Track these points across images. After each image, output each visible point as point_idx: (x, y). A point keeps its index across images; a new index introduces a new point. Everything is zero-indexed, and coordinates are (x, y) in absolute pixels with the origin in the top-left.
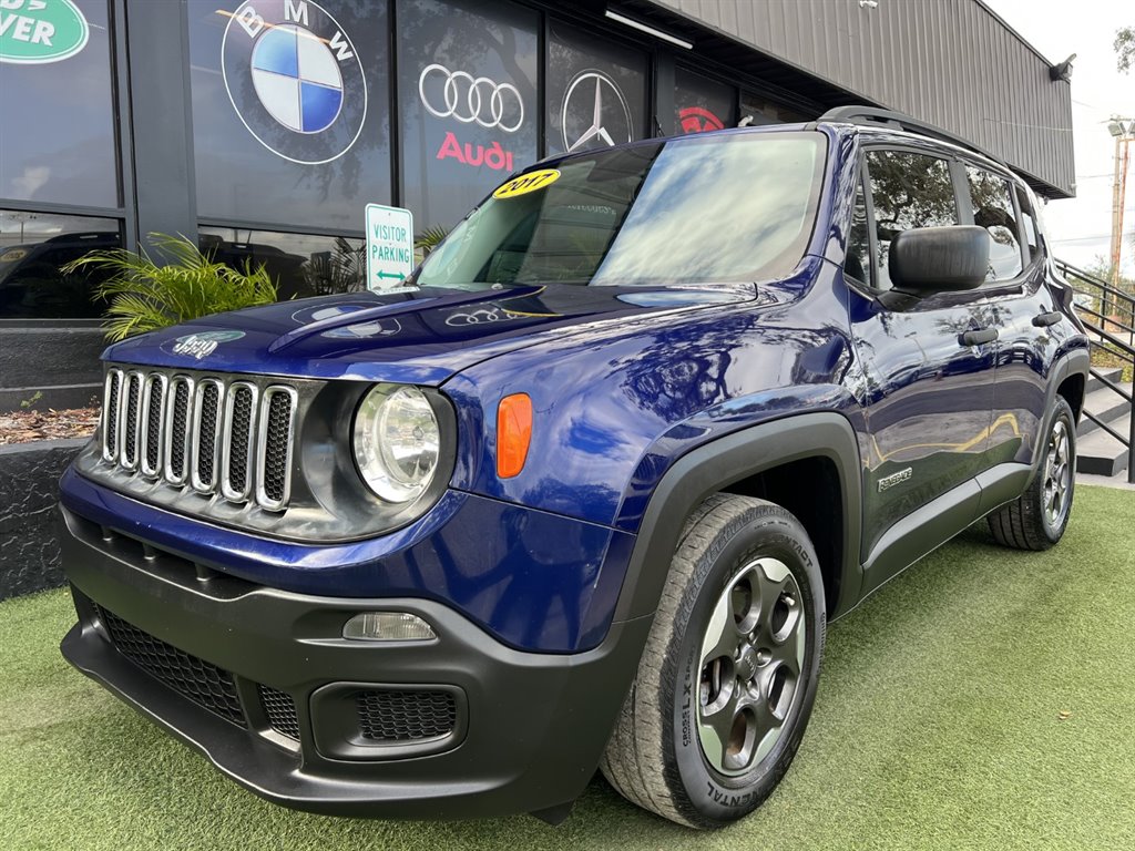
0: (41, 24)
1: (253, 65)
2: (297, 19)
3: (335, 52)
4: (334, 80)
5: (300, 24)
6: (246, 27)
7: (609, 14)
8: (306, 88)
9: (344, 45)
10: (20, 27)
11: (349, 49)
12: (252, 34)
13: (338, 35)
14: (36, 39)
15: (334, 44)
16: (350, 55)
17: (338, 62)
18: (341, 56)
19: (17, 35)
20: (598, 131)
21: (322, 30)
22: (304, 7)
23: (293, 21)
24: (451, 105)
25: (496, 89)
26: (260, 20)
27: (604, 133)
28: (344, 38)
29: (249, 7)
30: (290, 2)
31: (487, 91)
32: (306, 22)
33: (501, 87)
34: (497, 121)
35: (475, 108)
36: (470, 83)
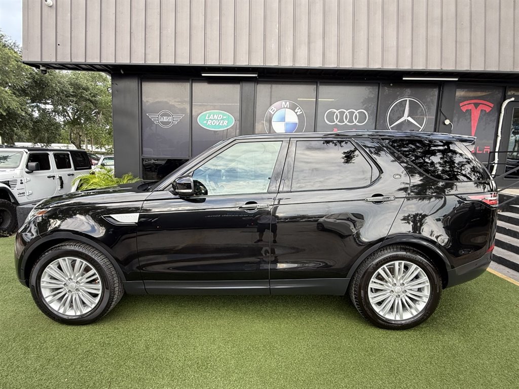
0: (225, 121)
1: (272, 121)
2: (286, 106)
3: (296, 113)
4: (296, 120)
5: (287, 108)
6: (271, 112)
7: (404, 79)
8: (287, 124)
9: (300, 110)
10: (221, 123)
11: (301, 111)
12: (273, 113)
13: (298, 108)
14: (224, 125)
15: (296, 111)
16: (301, 112)
17: (297, 115)
18: (298, 114)
19: (220, 124)
20: (407, 118)
21: (293, 108)
22: (288, 103)
23: (284, 108)
24: (337, 120)
25: (356, 112)
26: (275, 109)
27: (410, 119)
28: (299, 108)
29: (272, 107)
30: (284, 103)
31: (352, 114)
32: (288, 107)
33: (358, 111)
34: (355, 122)
35: (346, 120)
36: (345, 112)
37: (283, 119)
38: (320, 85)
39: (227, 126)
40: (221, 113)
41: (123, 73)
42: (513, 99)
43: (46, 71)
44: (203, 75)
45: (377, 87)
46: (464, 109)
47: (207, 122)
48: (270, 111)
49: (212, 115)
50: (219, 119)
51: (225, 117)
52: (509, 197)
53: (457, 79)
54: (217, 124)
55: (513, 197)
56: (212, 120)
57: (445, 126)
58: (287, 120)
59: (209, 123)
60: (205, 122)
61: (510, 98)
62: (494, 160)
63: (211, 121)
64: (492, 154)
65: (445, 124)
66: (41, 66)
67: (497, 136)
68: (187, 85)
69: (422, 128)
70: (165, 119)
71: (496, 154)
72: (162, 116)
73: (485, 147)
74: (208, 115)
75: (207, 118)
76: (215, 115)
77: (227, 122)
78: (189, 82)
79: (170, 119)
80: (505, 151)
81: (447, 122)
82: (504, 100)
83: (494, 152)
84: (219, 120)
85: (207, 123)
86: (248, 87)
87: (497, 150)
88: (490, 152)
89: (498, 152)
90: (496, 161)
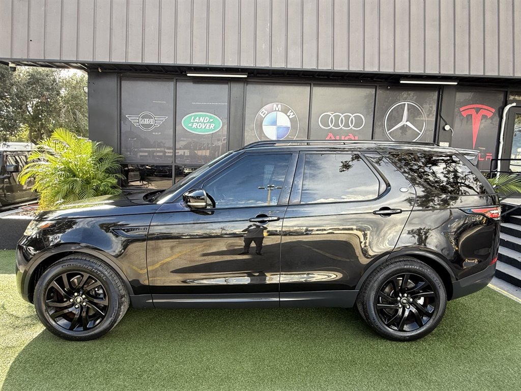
0: (212, 124)
1: (263, 124)
2: (277, 109)
3: (289, 116)
4: (289, 124)
5: (278, 111)
6: (262, 115)
7: (401, 82)
8: (279, 128)
9: (292, 113)
10: (208, 126)
11: (294, 114)
12: (263, 116)
13: (290, 111)
14: (210, 128)
15: (288, 114)
16: (294, 116)
17: (290, 119)
18: (290, 117)
19: (207, 128)
20: (405, 123)
21: (285, 111)
22: (280, 106)
23: (276, 111)
24: (332, 124)
25: (352, 116)
26: (266, 112)
27: (409, 124)
28: (292, 112)
29: (263, 110)
30: (275, 106)
31: (347, 118)
32: (280, 110)
33: (354, 115)
34: (351, 127)
35: (342, 124)
36: (340, 116)
37: (274, 123)
38: (314, 86)
39: (214, 130)
40: (208, 116)
41: (100, 71)
42: (514, 104)
43: (15, 68)
44: (188, 75)
45: (374, 90)
46: (465, 114)
47: (193, 124)
48: (260, 113)
49: (198, 118)
50: (205, 121)
51: (212, 120)
52: (511, 207)
53: (456, 83)
54: (203, 127)
55: (514, 207)
56: (198, 123)
57: (445, 131)
58: (279, 124)
59: (194, 126)
60: (190, 125)
61: (511, 104)
62: (496, 167)
63: (196, 124)
64: (494, 161)
65: (445, 130)
66: (10, 63)
67: (499, 142)
68: (171, 85)
69: (421, 133)
70: (147, 121)
71: (499, 162)
72: (144, 117)
73: (487, 154)
74: (193, 117)
75: (192, 121)
76: (201, 118)
77: (214, 125)
78: (173, 81)
79: (152, 121)
80: (508, 158)
81: (447, 128)
82: (506, 105)
83: (497, 160)
84: (205, 123)
85: (192, 126)
86: (237, 88)
87: (500, 158)
88: (492, 160)
89: (501, 160)
90: (499, 169)
